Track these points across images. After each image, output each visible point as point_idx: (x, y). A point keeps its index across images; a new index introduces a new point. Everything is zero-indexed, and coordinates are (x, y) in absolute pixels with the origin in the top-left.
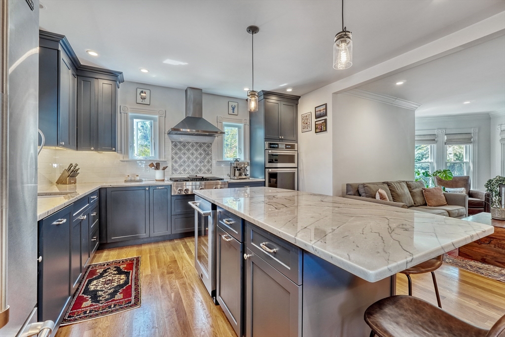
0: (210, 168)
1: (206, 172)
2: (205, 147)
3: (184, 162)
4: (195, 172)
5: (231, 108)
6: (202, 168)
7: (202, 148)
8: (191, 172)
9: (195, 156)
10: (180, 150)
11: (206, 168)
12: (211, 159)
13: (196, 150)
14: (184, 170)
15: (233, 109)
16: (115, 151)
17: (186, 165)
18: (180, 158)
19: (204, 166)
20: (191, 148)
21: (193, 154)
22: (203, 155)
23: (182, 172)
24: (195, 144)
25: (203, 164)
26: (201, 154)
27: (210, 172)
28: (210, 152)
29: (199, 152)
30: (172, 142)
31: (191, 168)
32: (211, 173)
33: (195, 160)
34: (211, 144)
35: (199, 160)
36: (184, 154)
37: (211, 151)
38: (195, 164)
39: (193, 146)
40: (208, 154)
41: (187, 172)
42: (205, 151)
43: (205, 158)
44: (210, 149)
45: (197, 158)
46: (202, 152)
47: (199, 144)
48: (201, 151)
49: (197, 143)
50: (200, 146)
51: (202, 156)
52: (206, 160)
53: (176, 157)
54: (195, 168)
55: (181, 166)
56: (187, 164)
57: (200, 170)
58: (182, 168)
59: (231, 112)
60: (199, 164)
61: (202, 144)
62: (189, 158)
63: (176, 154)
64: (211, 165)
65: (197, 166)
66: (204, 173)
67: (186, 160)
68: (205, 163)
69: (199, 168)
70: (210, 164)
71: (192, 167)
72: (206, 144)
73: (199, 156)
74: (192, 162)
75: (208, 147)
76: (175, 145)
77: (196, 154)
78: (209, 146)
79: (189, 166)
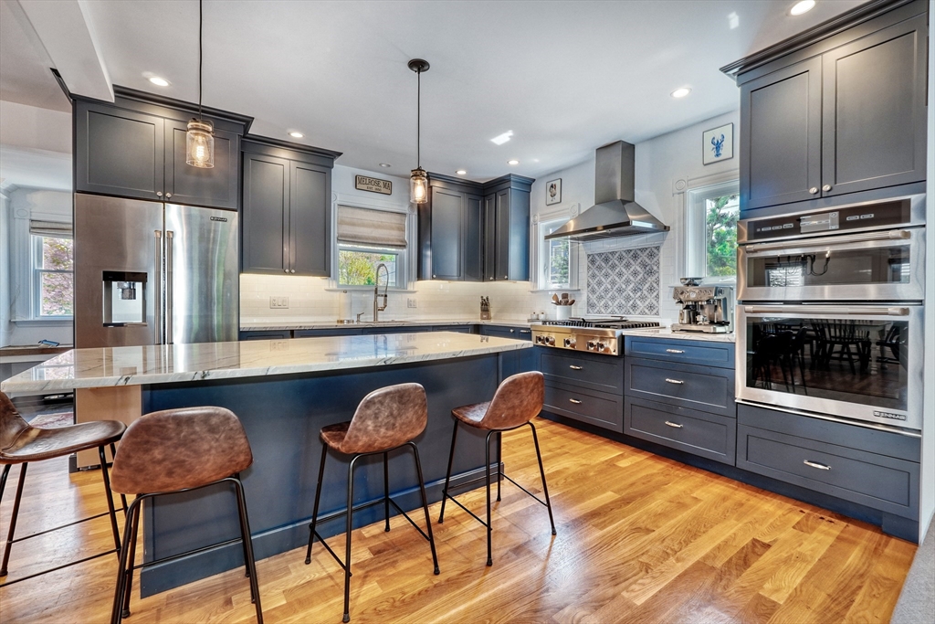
0: (655, 302)
1: (647, 311)
2: (644, 257)
3: (606, 291)
4: (624, 311)
5: (709, 147)
6: (639, 302)
7: (639, 261)
8: (616, 310)
9: (624, 278)
10: (600, 268)
11: (647, 303)
12: (657, 282)
13: (628, 266)
14: (606, 306)
15: (718, 146)
16: (507, 279)
17: (608, 296)
18: (600, 284)
19: (643, 298)
20: (617, 262)
21: (620, 275)
22: (641, 275)
23: (603, 310)
24: (624, 254)
25: (639, 294)
26: (635, 274)
27: (655, 311)
28: (655, 268)
29: (632, 270)
30: (589, 256)
31: (616, 303)
32: (657, 314)
33: (624, 287)
34: (658, 248)
35: (631, 286)
36: (606, 275)
37: (658, 264)
38: (624, 294)
39: (621, 258)
40: (651, 273)
41: (609, 310)
42: (644, 265)
43: (644, 281)
44: (655, 259)
45: (628, 282)
46: (639, 269)
47: (632, 253)
48: (636, 266)
49: (629, 251)
50: (635, 257)
51: (639, 277)
52: (647, 286)
53: (594, 283)
54: (624, 302)
55: (601, 298)
56: (610, 295)
57: (634, 306)
58: (603, 302)
59: (710, 156)
60: (631, 294)
61: (639, 252)
62: (613, 283)
63: (594, 276)
64: (657, 296)
65: (628, 298)
66: (643, 313)
67: (610, 287)
68: (645, 292)
69: (631, 302)
70: (655, 294)
71: (620, 300)
72: (647, 252)
73: (631, 278)
74: (620, 291)
75: (651, 255)
76: (593, 262)
77: (627, 274)
78: (653, 253)
79: (613, 298)
